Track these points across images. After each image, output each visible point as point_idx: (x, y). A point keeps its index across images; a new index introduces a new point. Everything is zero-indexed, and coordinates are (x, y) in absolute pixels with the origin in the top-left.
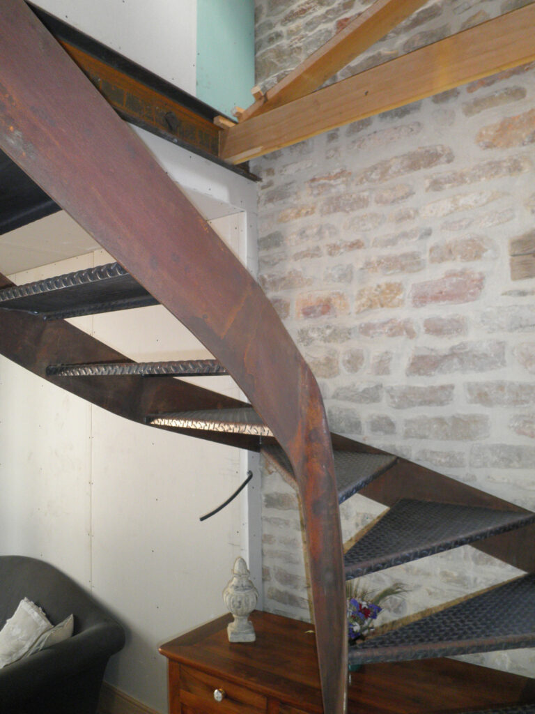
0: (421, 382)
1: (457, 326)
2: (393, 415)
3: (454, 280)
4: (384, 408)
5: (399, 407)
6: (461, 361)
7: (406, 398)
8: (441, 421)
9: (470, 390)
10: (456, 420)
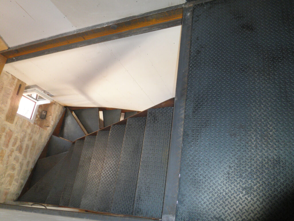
0: (23, 152)
1: (16, 139)
2: (27, 160)
3: (7, 136)
4: (25, 162)
5: (26, 158)
6: (22, 141)
7: (25, 156)
8: (31, 149)
9: (29, 141)
10: (32, 146)
